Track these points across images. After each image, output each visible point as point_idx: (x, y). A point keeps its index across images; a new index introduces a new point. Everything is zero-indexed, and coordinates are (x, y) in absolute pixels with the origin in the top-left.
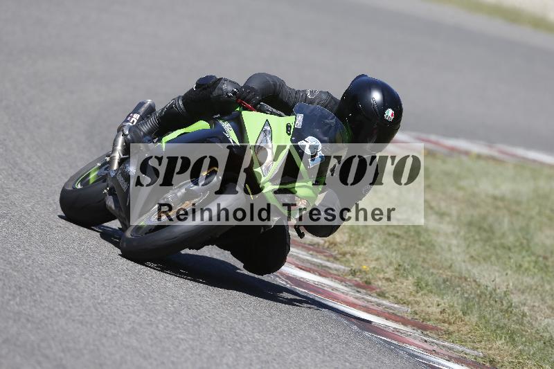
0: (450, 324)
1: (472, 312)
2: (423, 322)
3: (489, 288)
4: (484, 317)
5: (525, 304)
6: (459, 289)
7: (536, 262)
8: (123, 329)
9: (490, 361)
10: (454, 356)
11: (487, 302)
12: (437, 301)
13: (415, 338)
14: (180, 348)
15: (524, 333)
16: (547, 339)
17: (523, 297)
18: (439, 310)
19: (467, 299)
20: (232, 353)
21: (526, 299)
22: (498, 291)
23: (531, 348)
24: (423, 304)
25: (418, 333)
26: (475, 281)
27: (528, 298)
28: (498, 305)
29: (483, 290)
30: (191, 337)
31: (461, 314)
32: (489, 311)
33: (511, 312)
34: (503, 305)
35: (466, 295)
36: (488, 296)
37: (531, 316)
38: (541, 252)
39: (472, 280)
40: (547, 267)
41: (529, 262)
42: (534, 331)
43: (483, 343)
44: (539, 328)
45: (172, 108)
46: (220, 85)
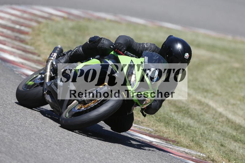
45: (77, 52)
46: (102, 41)
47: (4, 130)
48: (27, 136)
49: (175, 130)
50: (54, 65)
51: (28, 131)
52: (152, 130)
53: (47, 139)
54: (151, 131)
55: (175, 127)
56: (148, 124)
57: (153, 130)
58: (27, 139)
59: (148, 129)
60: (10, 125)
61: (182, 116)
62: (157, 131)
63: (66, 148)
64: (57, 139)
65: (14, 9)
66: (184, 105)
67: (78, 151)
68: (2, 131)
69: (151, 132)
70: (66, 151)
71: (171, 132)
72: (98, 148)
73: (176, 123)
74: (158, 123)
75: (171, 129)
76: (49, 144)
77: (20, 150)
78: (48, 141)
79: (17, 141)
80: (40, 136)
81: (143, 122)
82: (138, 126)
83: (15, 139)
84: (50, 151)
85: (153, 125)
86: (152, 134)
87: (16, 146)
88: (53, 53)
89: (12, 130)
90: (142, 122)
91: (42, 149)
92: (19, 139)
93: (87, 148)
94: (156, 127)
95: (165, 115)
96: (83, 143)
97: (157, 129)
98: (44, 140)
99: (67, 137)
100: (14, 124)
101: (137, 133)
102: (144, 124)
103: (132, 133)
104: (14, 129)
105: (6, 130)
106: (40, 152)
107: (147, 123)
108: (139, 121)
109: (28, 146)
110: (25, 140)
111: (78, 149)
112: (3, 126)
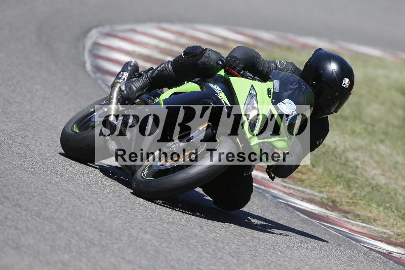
1: (319, 165)
4: (328, 169)
5: (357, 160)
7: (366, 129)
9: (332, 201)
10: (306, 197)
11: (329, 158)
15: (357, 181)
16: (374, 185)
17: (356, 154)
21: (358, 156)
22: (338, 149)
23: (362, 192)
28: (338, 160)
32: (331, 165)
33: (348, 165)
34: (341, 160)
36: (331, 153)
37: (362, 168)
38: (369, 121)
40: (374, 132)
41: (361, 128)
43: (327, 188)
44: (368, 177)
45: (163, 70)
46: (206, 54)
47: (145, 230)
48: (184, 241)
50: (123, 91)
51: (185, 232)
52: (392, 233)
53: (216, 246)
54: (389, 235)
56: (385, 223)
57: (394, 232)
58: (183, 245)
59: (386, 231)
60: (155, 222)
62: (399, 235)
63: (247, 261)
64: (233, 247)
65: (163, 29)
67: (268, 267)
68: (142, 232)
69: (390, 237)
70: (248, 266)
72: (301, 262)
74: (400, 220)
76: (220, 254)
77: (172, 263)
78: (218, 249)
79: (167, 249)
80: (205, 240)
81: (377, 220)
82: (368, 226)
83: (164, 245)
84: (221, 266)
85: (393, 224)
86: (391, 239)
87: (166, 257)
89: (159, 230)
90: (375, 220)
91: (208, 263)
92: (171, 246)
93: (283, 262)
94: (398, 229)
96: (277, 254)
97: (399, 231)
98: (212, 248)
99: (250, 243)
100: (162, 220)
101: (367, 237)
102: (379, 222)
103: (358, 238)
104: (161, 228)
105: (149, 230)
106: (205, 267)
107: (383, 222)
108: (369, 218)
109: (184, 257)
110: (181, 246)
111: (267, 263)
112: (144, 224)
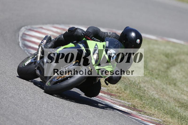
0: (120, 93)
1: (127, 89)
2: (111, 93)
3: (133, 82)
4: (132, 91)
5: (145, 87)
6: (123, 82)
7: (149, 73)
8: (9, 96)
9: (134, 106)
10: (121, 104)
11: (132, 86)
12: (116, 86)
13: (108, 98)
14: (28, 102)
15: (145, 97)
16: (153, 99)
17: (144, 84)
18: (116, 89)
19: (126, 85)
20: (46, 104)
21: (146, 85)
22: (136, 82)
23: (147, 102)
24: (111, 87)
25: (109, 97)
26: (128, 79)
27: (147, 84)
28: (136, 87)
29: (131, 82)
30: (32, 98)
31: (123, 90)
32: (133, 89)
33: (141, 90)
34: (138, 87)
35: (125, 84)
36: (133, 84)
37: (147, 91)
38: (150, 69)
39: (127, 79)
40: (153, 74)
41: (147, 73)
42: (148, 96)
43: (131, 100)
44: (150, 95)
47: (47, 120)
49: (179, 121)
50: (43, 48)
51: (66, 121)
52: (161, 121)
55: (178, 118)
56: (158, 116)
59: (158, 119)
60: (52, 116)
61: (184, 110)
62: (165, 122)
66: (185, 102)
71: (176, 122)
73: (179, 115)
74: (165, 115)
75: (176, 120)
81: (154, 115)
82: (150, 117)
85: (161, 116)
88: (43, 40)
94: (164, 118)
95: (171, 109)
97: (164, 120)
100: (55, 115)
102: (155, 116)
103: (146, 123)
104: (55, 119)
105: (49, 120)
108: (151, 114)
112: (47, 117)
